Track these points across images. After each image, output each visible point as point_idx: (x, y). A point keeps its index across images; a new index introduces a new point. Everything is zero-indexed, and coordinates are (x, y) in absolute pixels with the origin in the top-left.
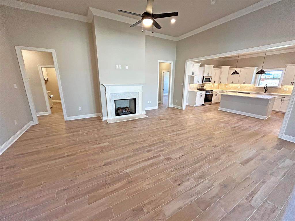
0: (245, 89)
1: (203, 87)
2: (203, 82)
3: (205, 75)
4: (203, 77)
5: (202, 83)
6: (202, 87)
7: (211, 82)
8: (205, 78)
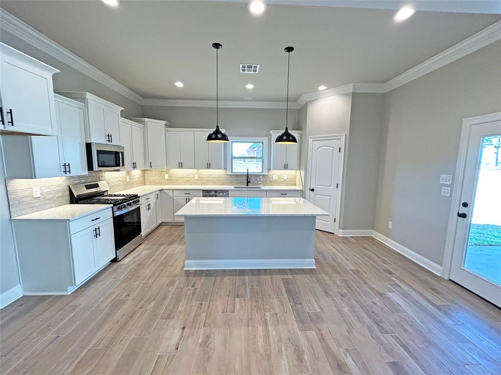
0: (210, 180)
1: (97, 186)
2: (90, 167)
3: (93, 140)
4: (89, 146)
5: (86, 172)
6: (88, 187)
7: (123, 165)
8: (99, 152)
